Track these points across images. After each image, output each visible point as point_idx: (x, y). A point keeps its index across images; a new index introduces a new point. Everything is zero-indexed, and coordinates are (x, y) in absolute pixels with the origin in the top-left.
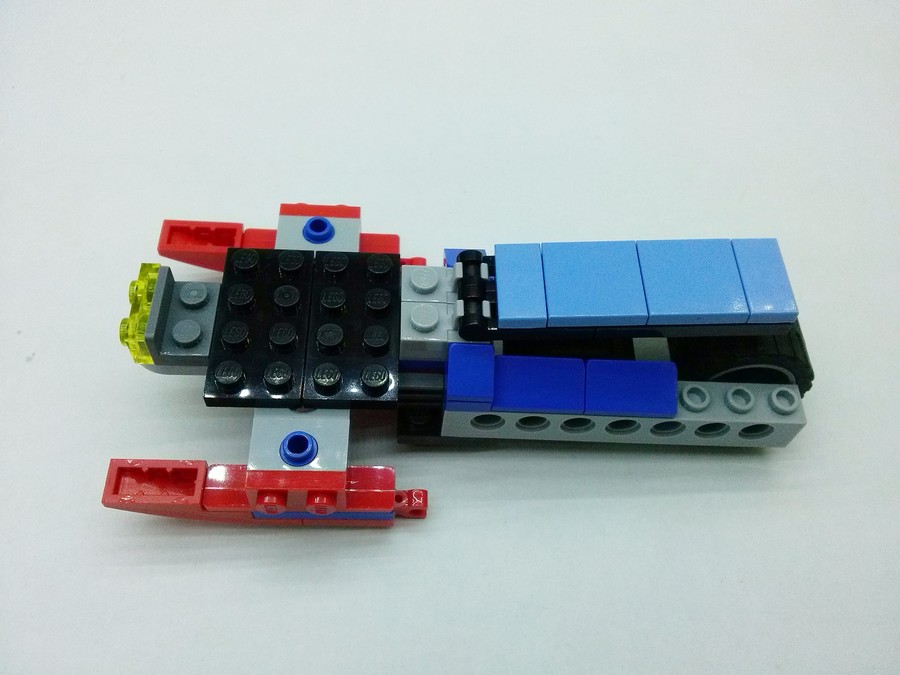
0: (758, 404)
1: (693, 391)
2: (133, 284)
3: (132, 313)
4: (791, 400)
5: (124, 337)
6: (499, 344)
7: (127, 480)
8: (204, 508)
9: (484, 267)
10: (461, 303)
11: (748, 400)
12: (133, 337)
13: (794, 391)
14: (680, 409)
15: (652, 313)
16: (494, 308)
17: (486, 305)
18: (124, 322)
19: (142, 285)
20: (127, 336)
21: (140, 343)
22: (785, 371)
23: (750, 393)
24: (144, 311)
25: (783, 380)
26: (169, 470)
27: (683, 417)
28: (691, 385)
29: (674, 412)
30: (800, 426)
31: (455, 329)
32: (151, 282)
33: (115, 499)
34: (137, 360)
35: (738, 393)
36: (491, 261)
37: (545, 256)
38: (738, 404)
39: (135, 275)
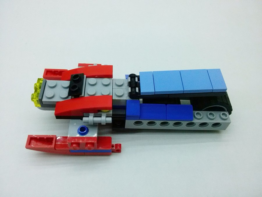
0: (217, 117)
1: (197, 114)
2: (35, 84)
3: (35, 92)
4: (226, 116)
5: (32, 99)
6: (141, 100)
7: (33, 141)
8: (55, 149)
9: (136, 79)
10: (130, 88)
11: (213, 116)
12: (35, 98)
13: (227, 113)
14: (194, 119)
15: (185, 90)
16: (139, 90)
17: (137, 89)
18: (32, 94)
19: (38, 84)
20: (33, 98)
21: (37, 100)
22: (224, 108)
23: (214, 114)
24: (38, 92)
25: (224, 110)
26: (45, 138)
27: (195, 121)
28: (197, 112)
29: (192, 120)
30: (229, 123)
31: (128, 96)
32: (41, 83)
33: (29, 146)
34: (36, 106)
35: (210, 114)
36: (138, 77)
37: (154, 75)
38: (211, 117)
39: (36, 81)
